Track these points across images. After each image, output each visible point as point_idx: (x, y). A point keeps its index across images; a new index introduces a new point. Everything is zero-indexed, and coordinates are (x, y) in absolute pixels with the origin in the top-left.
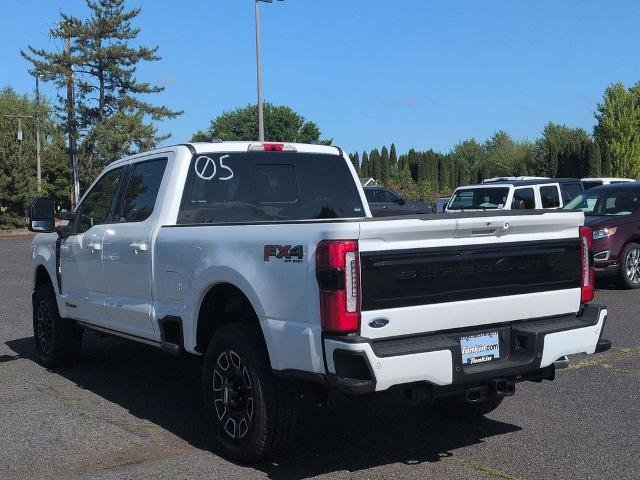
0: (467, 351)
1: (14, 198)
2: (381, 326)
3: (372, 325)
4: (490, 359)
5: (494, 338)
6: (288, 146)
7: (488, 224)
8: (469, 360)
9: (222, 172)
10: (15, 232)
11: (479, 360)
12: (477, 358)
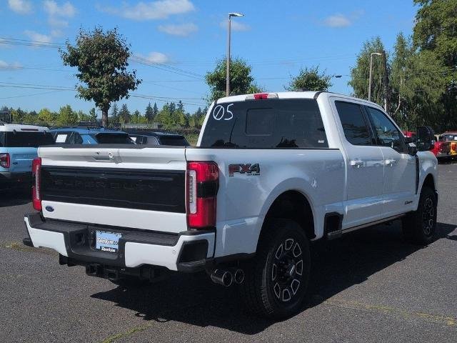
0: (100, 241)
3: (47, 209)
7: (98, 153)
8: (101, 248)
9: (227, 115)
12: (106, 248)
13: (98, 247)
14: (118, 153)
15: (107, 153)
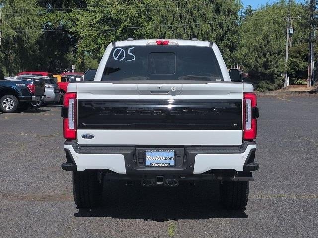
0: (150, 159)
1: (268, 72)
2: (90, 138)
3: (84, 137)
4: (167, 165)
5: (171, 154)
6: (173, 42)
7: (160, 88)
8: (151, 164)
10: (268, 93)
11: (159, 165)
12: (157, 163)
13: (147, 163)
14: (182, 87)
15: (171, 87)
